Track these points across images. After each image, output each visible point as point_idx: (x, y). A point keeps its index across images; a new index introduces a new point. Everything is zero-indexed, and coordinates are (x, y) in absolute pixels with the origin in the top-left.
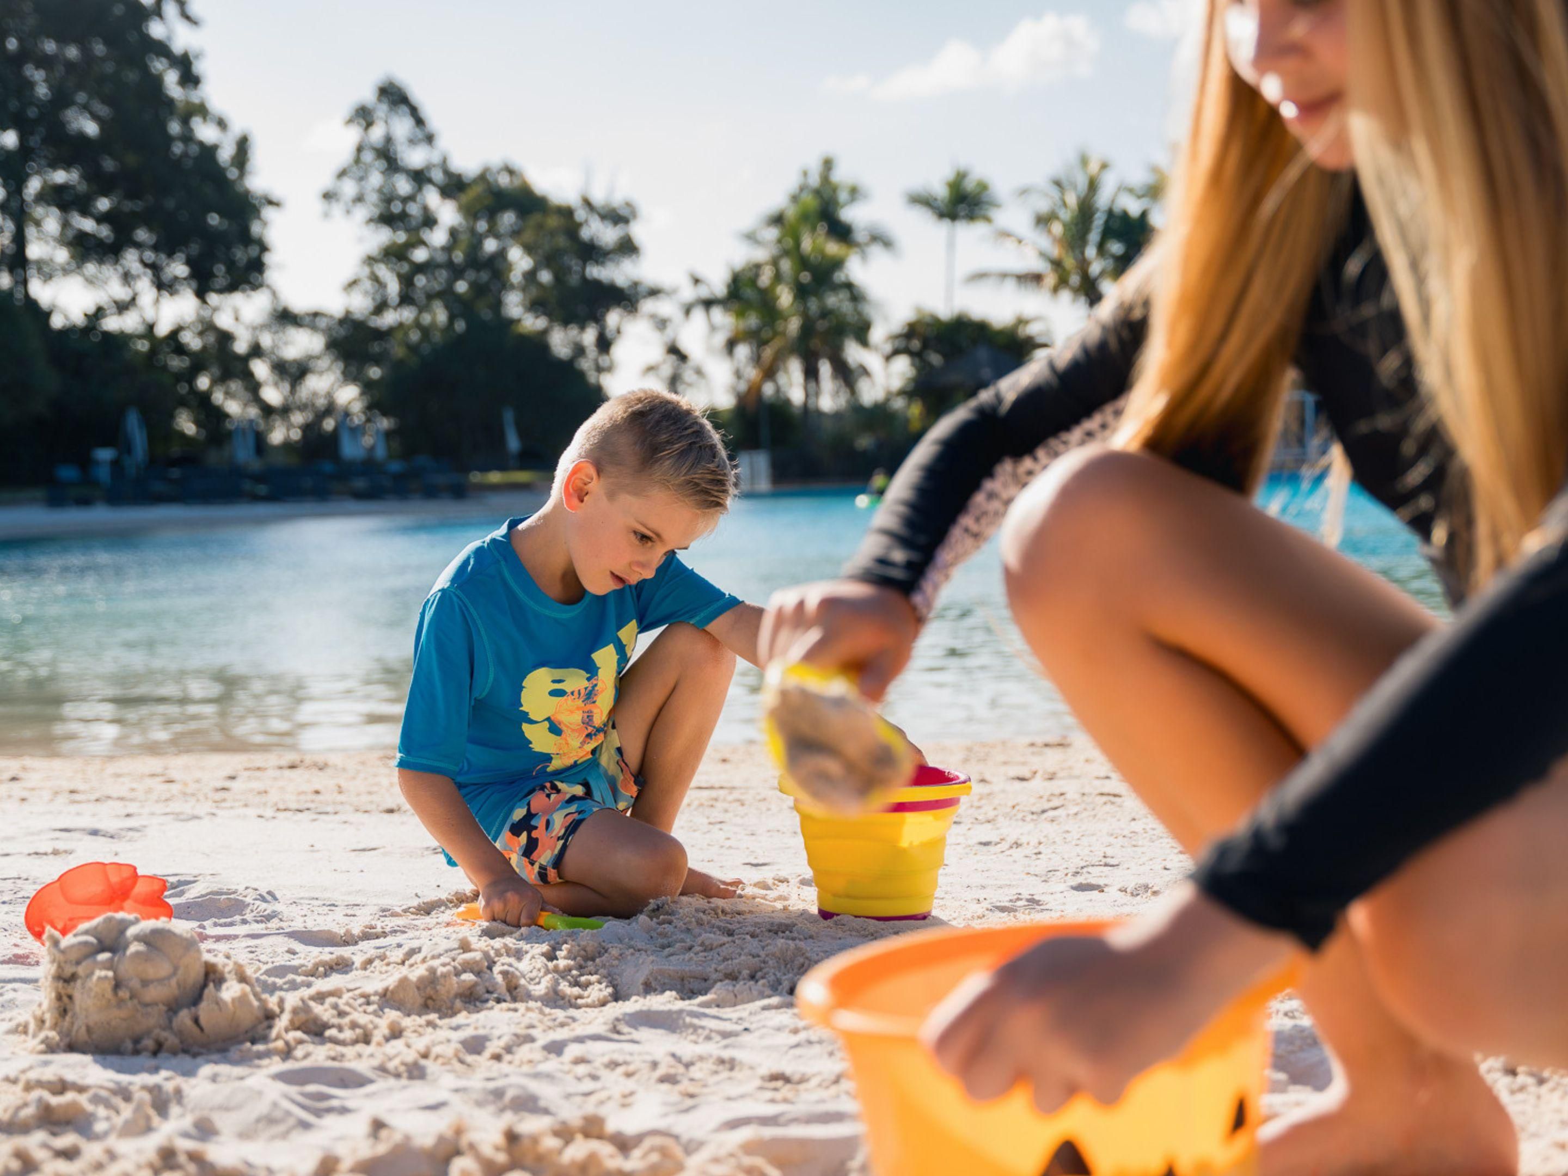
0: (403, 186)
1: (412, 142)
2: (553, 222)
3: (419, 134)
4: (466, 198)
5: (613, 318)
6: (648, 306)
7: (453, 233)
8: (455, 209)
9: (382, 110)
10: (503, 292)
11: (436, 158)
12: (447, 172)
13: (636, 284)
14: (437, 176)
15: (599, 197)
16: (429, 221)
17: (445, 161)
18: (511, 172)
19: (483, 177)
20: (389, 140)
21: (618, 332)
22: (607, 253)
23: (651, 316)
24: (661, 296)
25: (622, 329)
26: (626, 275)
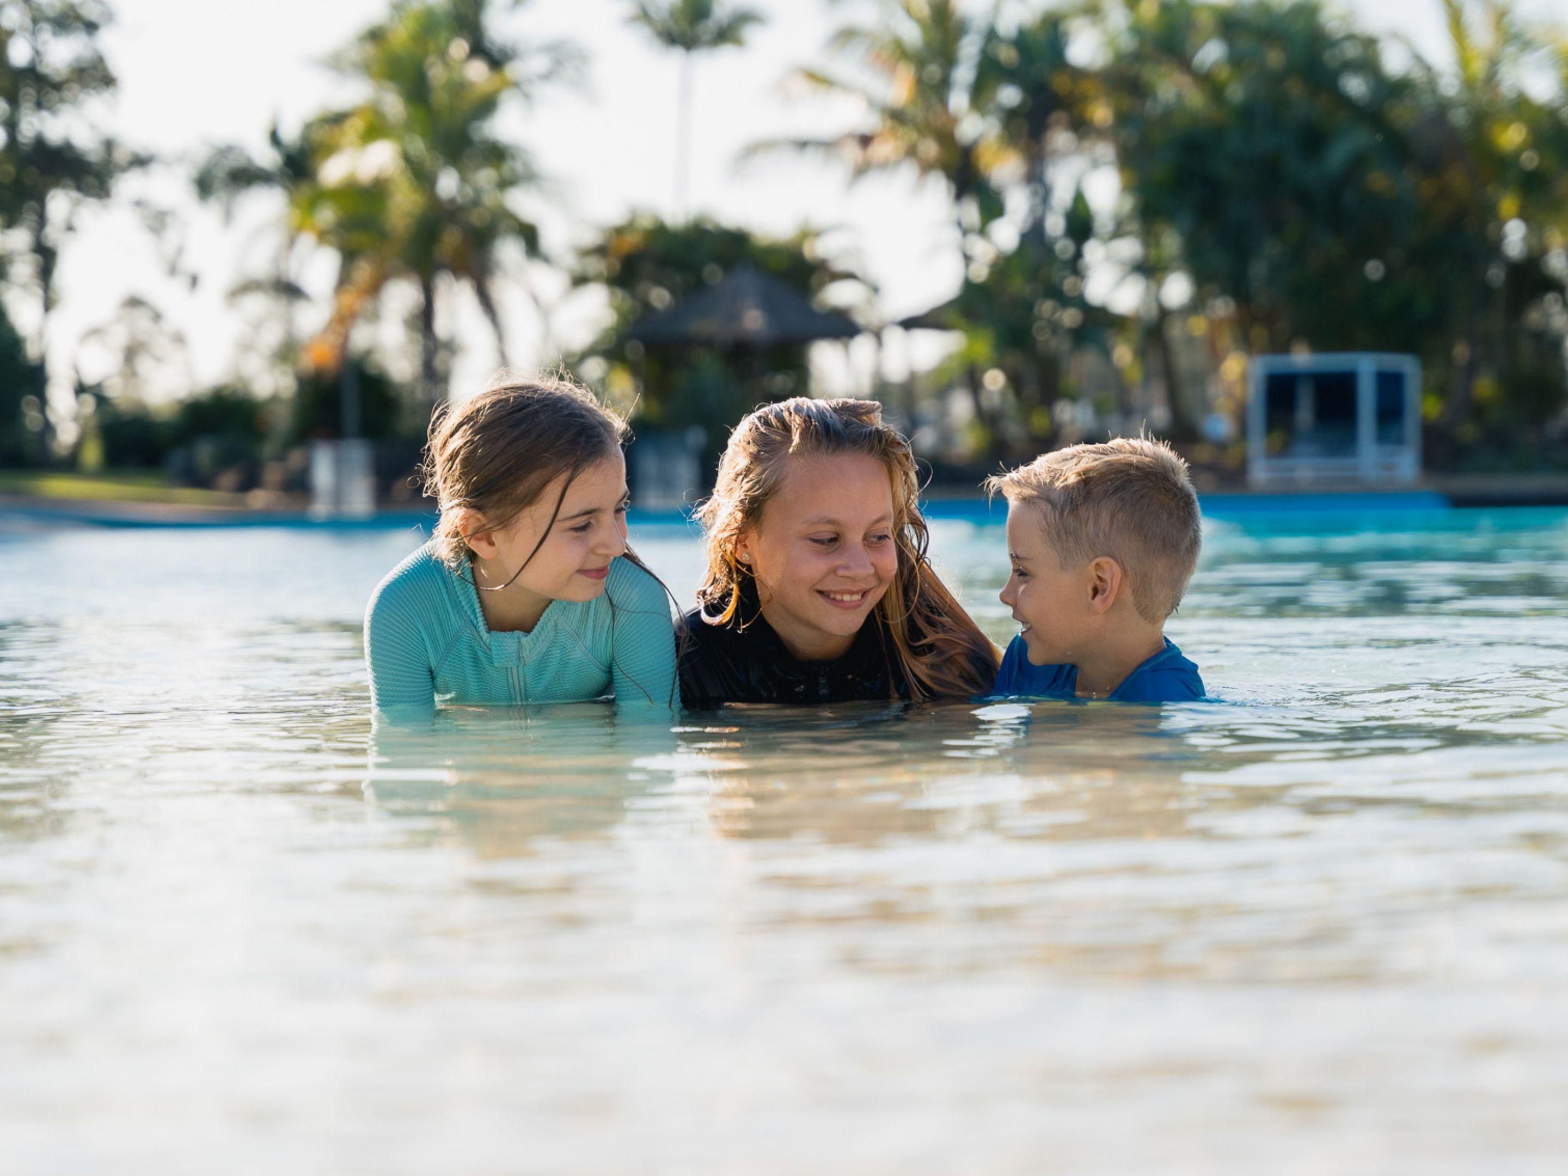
6: (130, 186)
13: (109, 145)
21: (70, 228)
22: (57, 86)
23: (139, 204)
24: (155, 168)
25: (77, 223)
26: (92, 127)
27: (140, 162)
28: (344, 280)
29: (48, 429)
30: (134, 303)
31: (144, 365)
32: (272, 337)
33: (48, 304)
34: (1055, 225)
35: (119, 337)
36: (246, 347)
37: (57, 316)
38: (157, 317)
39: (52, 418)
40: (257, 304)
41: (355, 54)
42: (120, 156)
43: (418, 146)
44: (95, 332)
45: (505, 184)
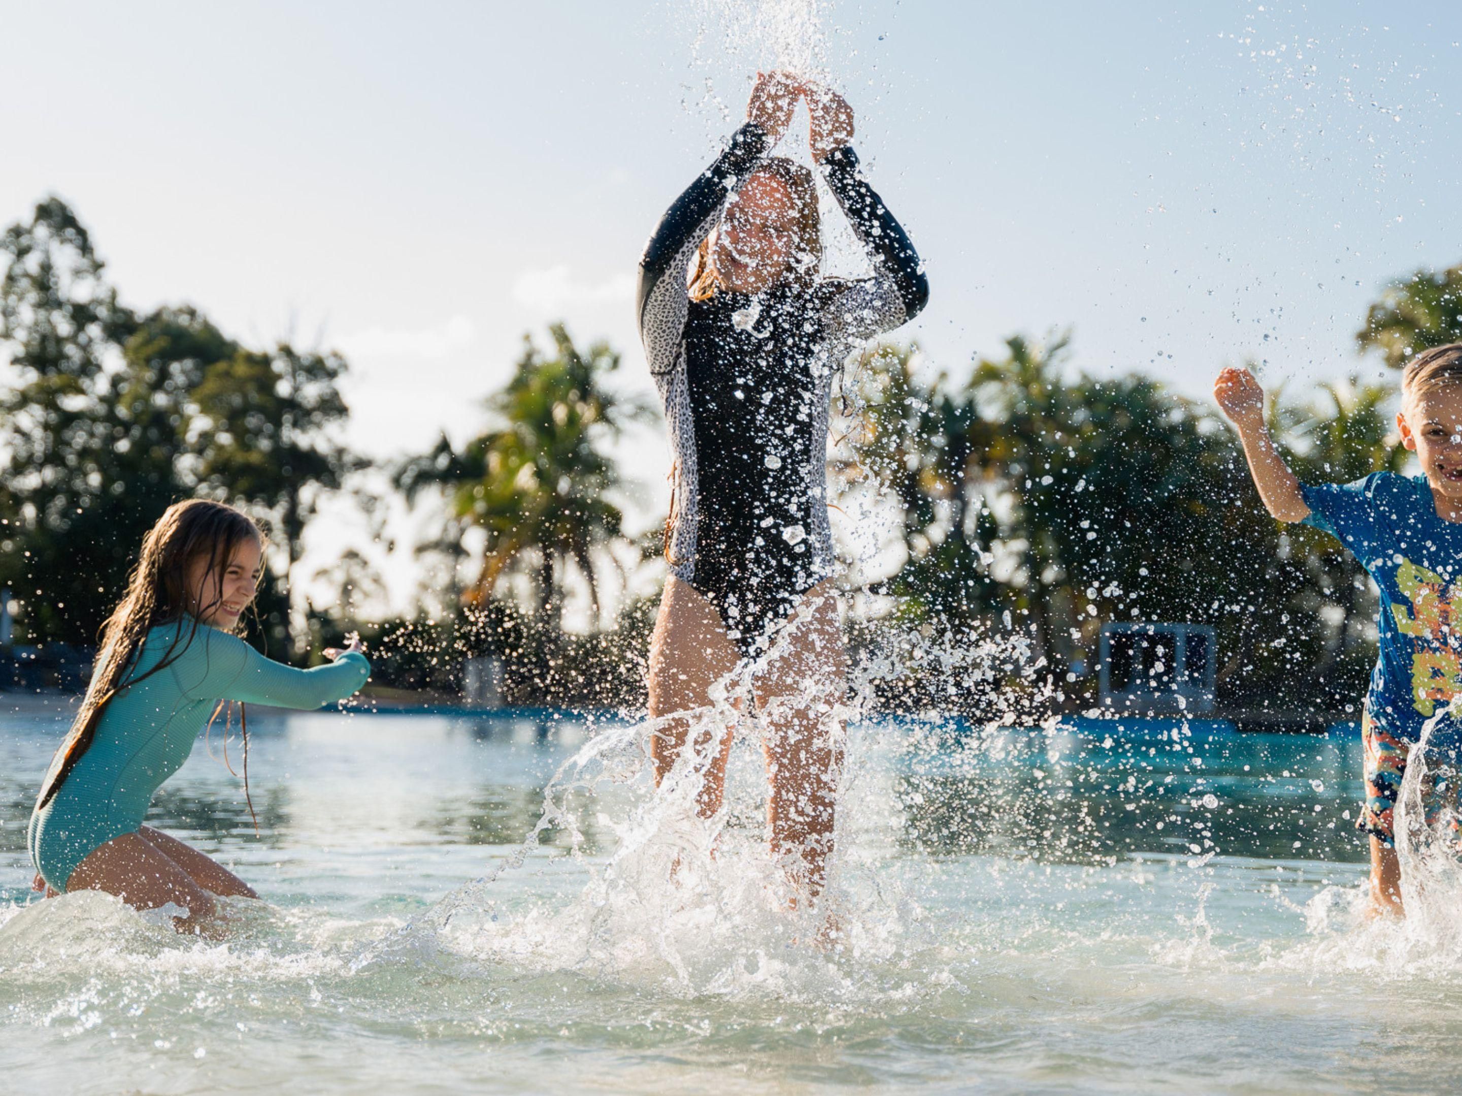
0: (63, 326)
1: (77, 273)
2: (241, 369)
3: (84, 262)
4: (133, 341)
5: (308, 492)
6: (352, 480)
7: (116, 381)
8: (121, 355)
9: (42, 231)
10: (175, 456)
11: (103, 293)
12: (114, 309)
13: (340, 452)
14: (102, 312)
15: (303, 347)
16: (89, 368)
17: (114, 295)
18: (192, 313)
19: (156, 317)
20: (46, 268)
21: (313, 510)
22: (308, 413)
23: (357, 492)
24: (370, 470)
25: (318, 508)
26: (329, 440)
27: (362, 464)
28: (490, 548)
29: (289, 639)
30: (352, 555)
31: (356, 597)
32: (443, 579)
33: (294, 557)
34: (970, 526)
35: (339, 577)
36: (424, 587)
37: (297, 565)
38: (365, 563)
39: (293, 633)
40: (433, 558)
41: (505, 399)
42: (348, 458)
43: (544, 462)
44: (322, 573)
45: (603, 486)
